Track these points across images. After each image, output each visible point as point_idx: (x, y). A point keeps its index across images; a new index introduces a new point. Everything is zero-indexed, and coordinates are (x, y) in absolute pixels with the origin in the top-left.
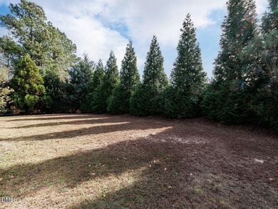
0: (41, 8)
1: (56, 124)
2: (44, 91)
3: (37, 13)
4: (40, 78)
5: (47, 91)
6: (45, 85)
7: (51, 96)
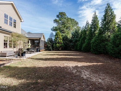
0: (65, 13)
1: (55, 55)
2: (62, 42)
3: (64, 15)
4: (61, 37)
5: (63, 42)
6: (63, 40)
7: (64, 44)
